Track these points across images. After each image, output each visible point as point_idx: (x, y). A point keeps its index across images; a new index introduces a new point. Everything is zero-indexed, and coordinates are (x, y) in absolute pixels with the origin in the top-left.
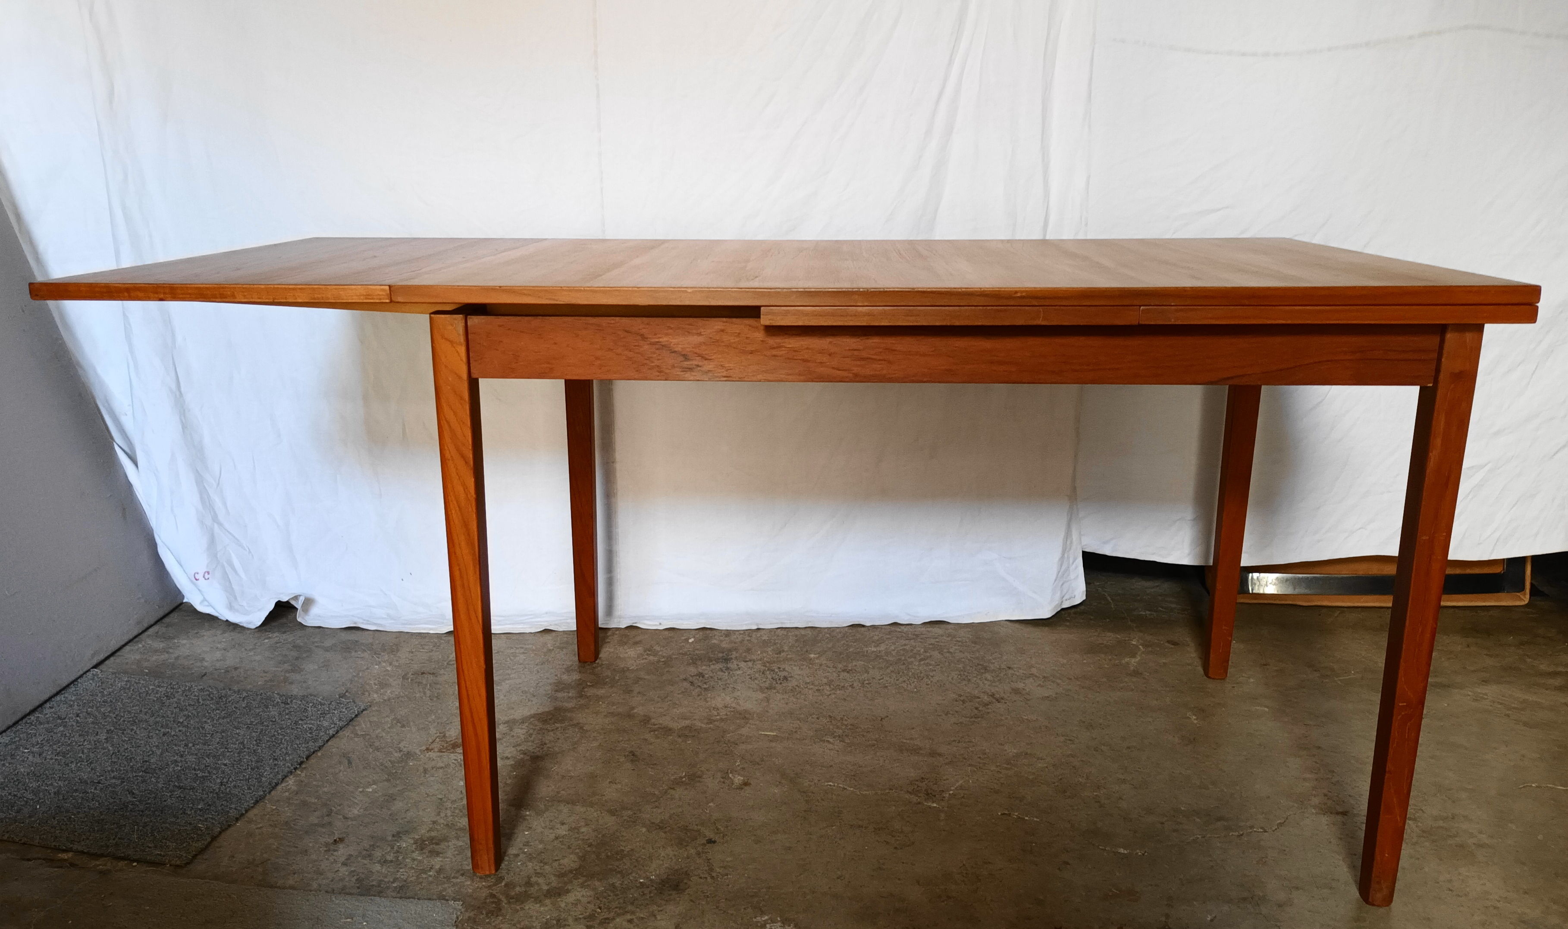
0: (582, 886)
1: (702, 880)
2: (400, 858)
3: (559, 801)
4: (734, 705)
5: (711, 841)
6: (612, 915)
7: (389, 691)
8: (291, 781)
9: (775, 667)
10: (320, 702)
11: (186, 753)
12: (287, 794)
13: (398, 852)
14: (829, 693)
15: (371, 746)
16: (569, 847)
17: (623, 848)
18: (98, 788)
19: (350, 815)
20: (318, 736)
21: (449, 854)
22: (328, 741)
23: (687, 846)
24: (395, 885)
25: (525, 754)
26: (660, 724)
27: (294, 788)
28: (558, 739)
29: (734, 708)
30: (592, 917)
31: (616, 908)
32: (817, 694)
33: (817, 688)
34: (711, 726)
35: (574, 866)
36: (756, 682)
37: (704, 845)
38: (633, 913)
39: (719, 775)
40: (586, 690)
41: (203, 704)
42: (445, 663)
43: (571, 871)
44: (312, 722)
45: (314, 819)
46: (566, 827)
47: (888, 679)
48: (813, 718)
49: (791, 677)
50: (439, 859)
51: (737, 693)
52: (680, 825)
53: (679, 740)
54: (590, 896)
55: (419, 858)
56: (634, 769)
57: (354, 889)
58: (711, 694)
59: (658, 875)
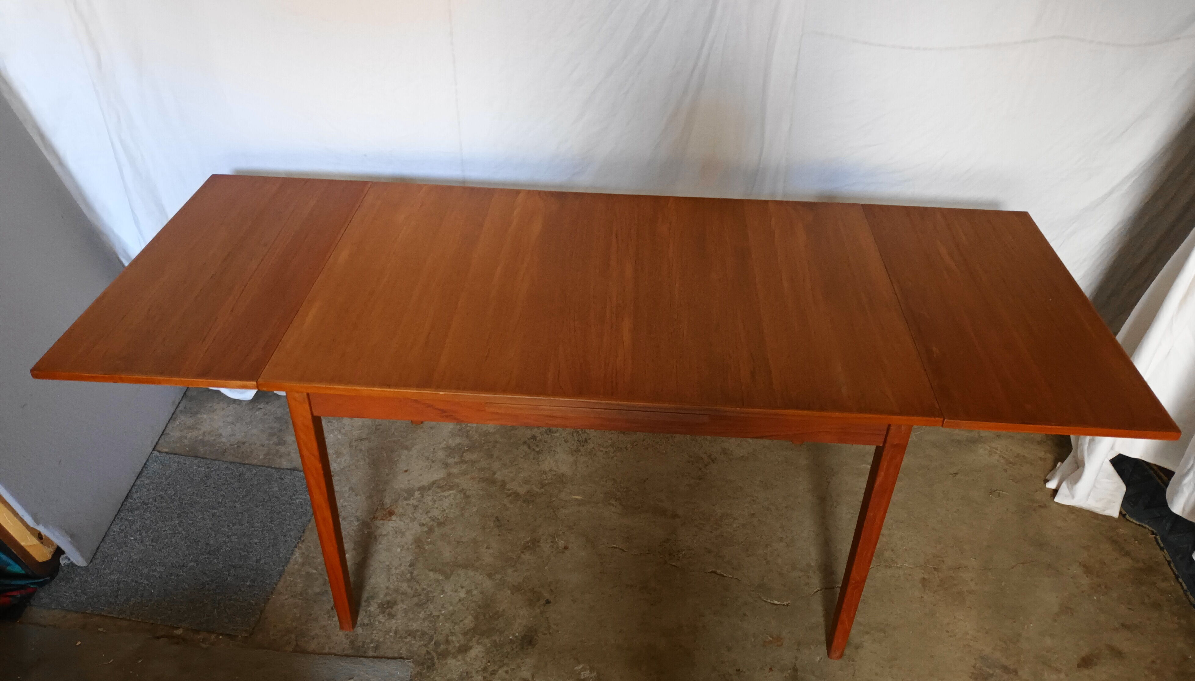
0: (478, 643)
1: (544, 637)
2: (372, 621)
3: (458, 566)
4: (555, 468)
5: (548, 602)
6: (496, 668)
7: (343, 460)
8: (297, 554)
11: (230, 533)
12: (297, 566)
13: (370, 616)
14: (612, 455)
16: (468, 609)
17: (498, 609)
18: (184, 570)
21: (399, 616)
23: (535, 607)
24: (372, 645)
25: (433, 520)
26: (511, 489)
27: (300, 560)
29: (556, 471)
30: (485, 669)
31: (498, 661)
32: (605, 456)
33: (605, 450)
34: (543, 490)
35: (472, 625)
36: (568, 444)
37: (544, 605)
38: (508, 665)
39: (550, 539)
40: (465, 454)
41: (231, 483)
43: (470, 630)
44: (301, 496)
45: (316, 589)
46: (464, 591)
48: (603, 481)
49: (590, 439)
50: (394, 621)
51: (557, 457)
52: (529, 587)
53: (524, 505)
54: (483, 652)
55: (383, 621)
56: (499, 535)
57: (350, 652)
58: (541, 457)
59: (519, 633)
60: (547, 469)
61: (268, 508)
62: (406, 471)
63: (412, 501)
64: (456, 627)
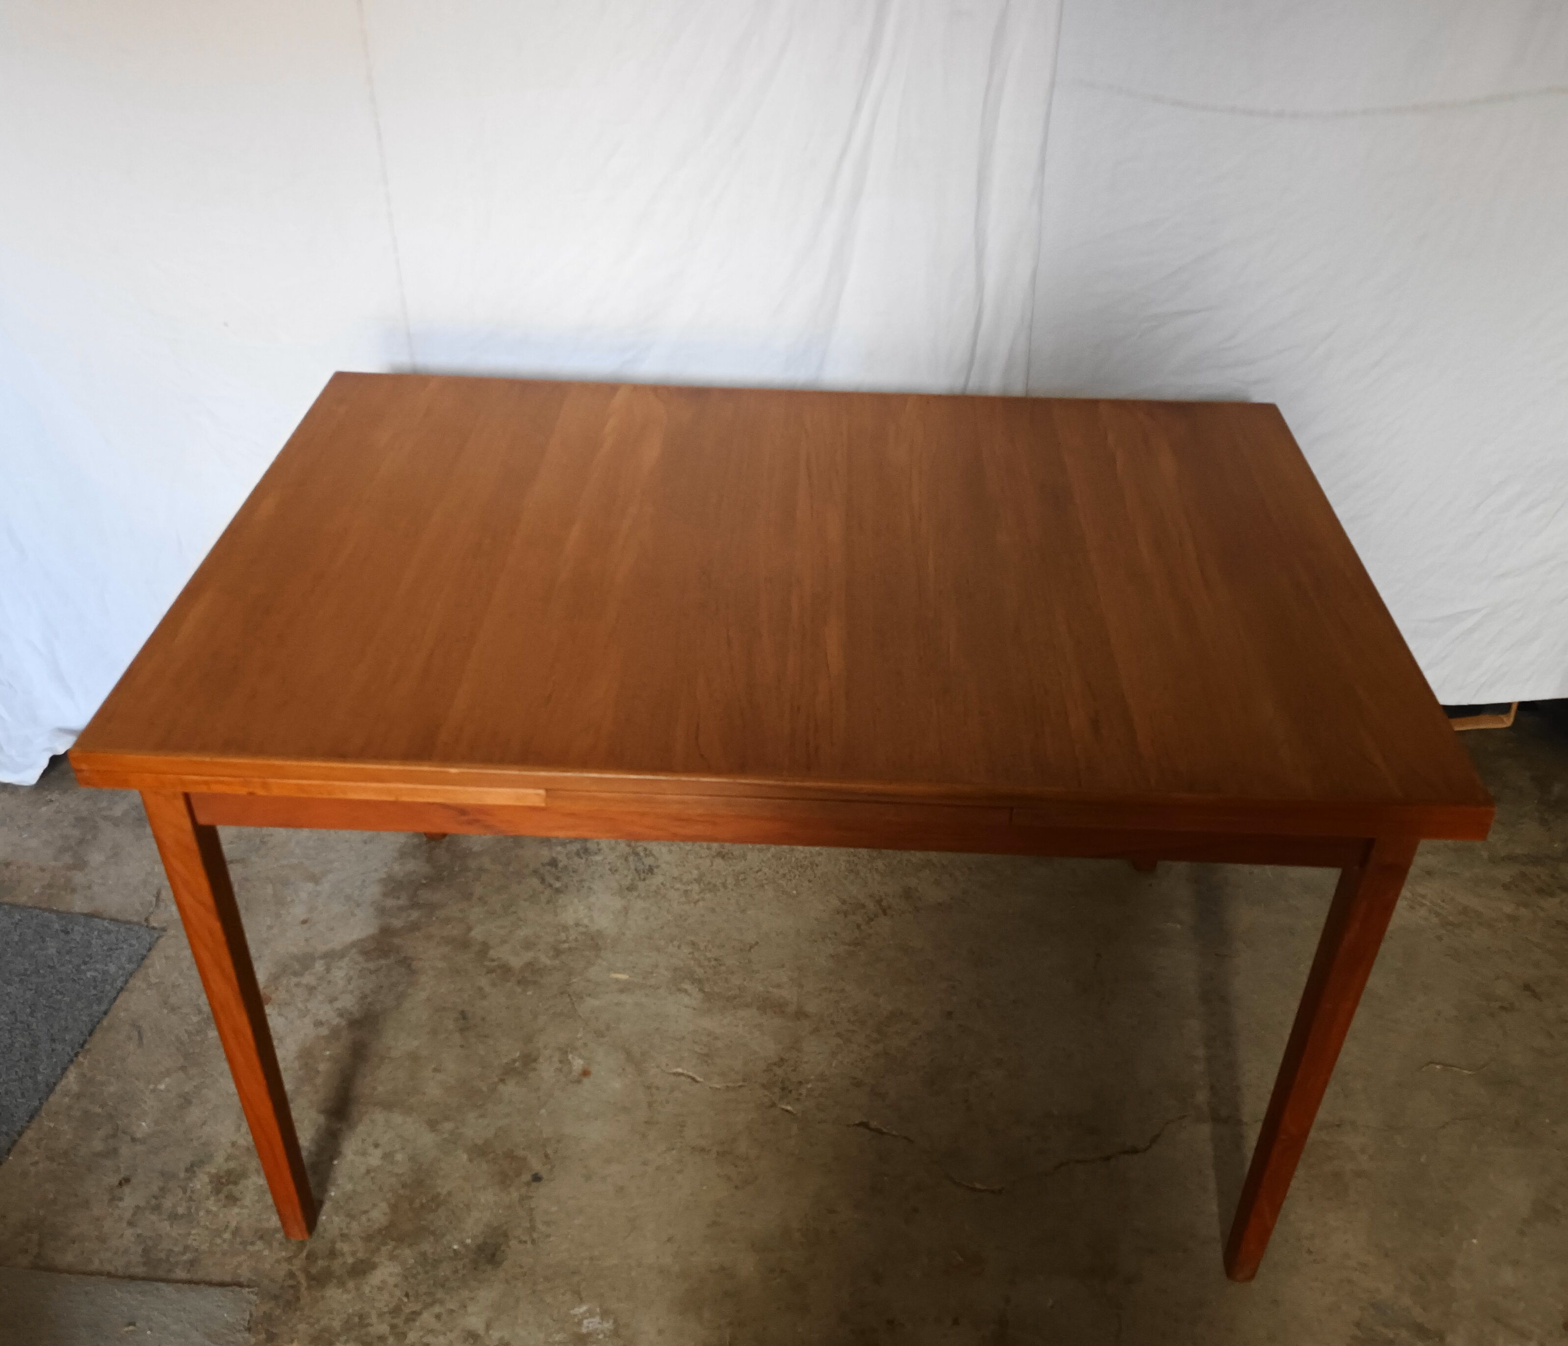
0: (392, 1257)
1: (522, 1247)
2: (193, 1210)
3: (376, 1105)
4: (586, 921)
5: (537, 1178)
6: (418, 1307)
8: (71, 1077)
9: (640, 850)
10: (106, 927)
12: (67, 1100)
13: (190, 1199)
14: (697, 897)
15: (166, 1004)
16: (381, 1189)
17: (439, 1190)
19: (139, 1135)
20: (102, 992)
21: (247, 1202)
22: (115, 999)
23: (510, 1186)
24: (185, 1258)
25: (342, 1015)
26: (499, 958)
27: (75, 1088)
28: (381, 987)
29: (586, 926)
30: (397, 1309)
31: (425, 1294)
33: (684, 887)
34: (557, 962)
35: (384, 1220)
36: (617, 876)
37: (528, 1184)
38: (442, 1302)
39: (558, 1055)
40: (419, 891)
42: (258, 841)
43: (380, 1231)
44: (98, 966)
45: (98, 1145)
46: (378, 1152)
47: (766, 870)
48: (673, 946)
49: (658, 867)
50: (236, 1210)
51: (593, 899)
52: (505, 1148)
53: (518, 989)
54: (398, 1275)
55: (214, 1209)
56: (462, 1046)
57: (140, 1270)
58: (562, 899)
59: (474, 1238)
60: (571, 922)
61: (30, 986)
62: (304, 922)
63: (308, 979)
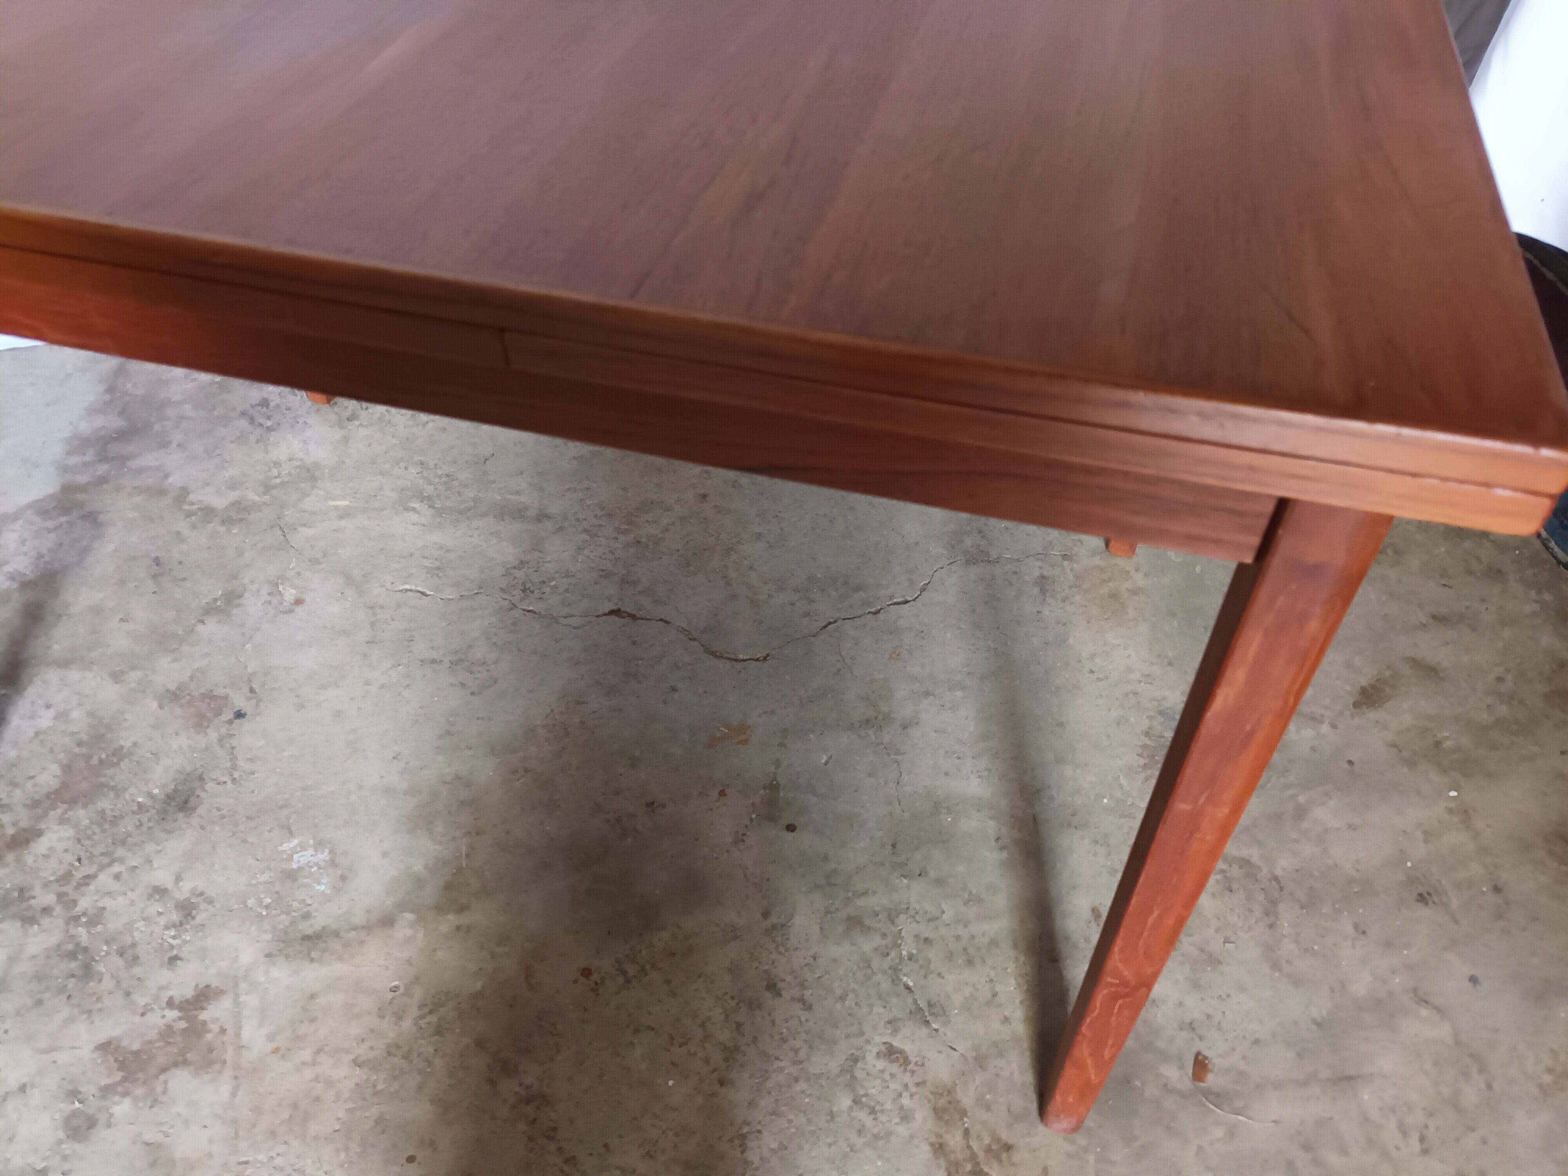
0: (63, 821)
1: (220, 788)
4: (301, 455)
5: (240, 715)
6: (92, 870)
16: (51, 751)
17: (122, 743)
26: (201, 501)
29: (301, 460)
31: (102, 854)
32: (411, 423)
34: (267, 497)
35: (54, 784)
37: (230, 722)
38: (121, 860)
39: (266, 589)
43: (48, 796)
46: (51, 713)
48: (400, 468)
51: (309, 433)
52: (203, 691)
53: (222, 529)
56: (154, 593)
58: (273, 437)
59: (164, 786)
60: (283, 458)
64: (18, 793)
